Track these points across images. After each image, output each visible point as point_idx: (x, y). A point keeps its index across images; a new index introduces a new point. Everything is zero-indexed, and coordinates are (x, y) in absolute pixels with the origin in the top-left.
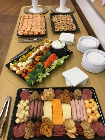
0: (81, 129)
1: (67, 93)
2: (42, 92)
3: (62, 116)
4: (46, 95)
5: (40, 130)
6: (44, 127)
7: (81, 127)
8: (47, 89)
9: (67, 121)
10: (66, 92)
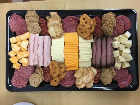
0: (42, 25)
1: (54, 79)
2: (95, 82)
3: (64, 43)
4: (89, 76)
5: (95, 24)
6: (90, 27)
7: (41, 27)
8: (88, 87)
9: (59, 35)
10: (55, 81)
